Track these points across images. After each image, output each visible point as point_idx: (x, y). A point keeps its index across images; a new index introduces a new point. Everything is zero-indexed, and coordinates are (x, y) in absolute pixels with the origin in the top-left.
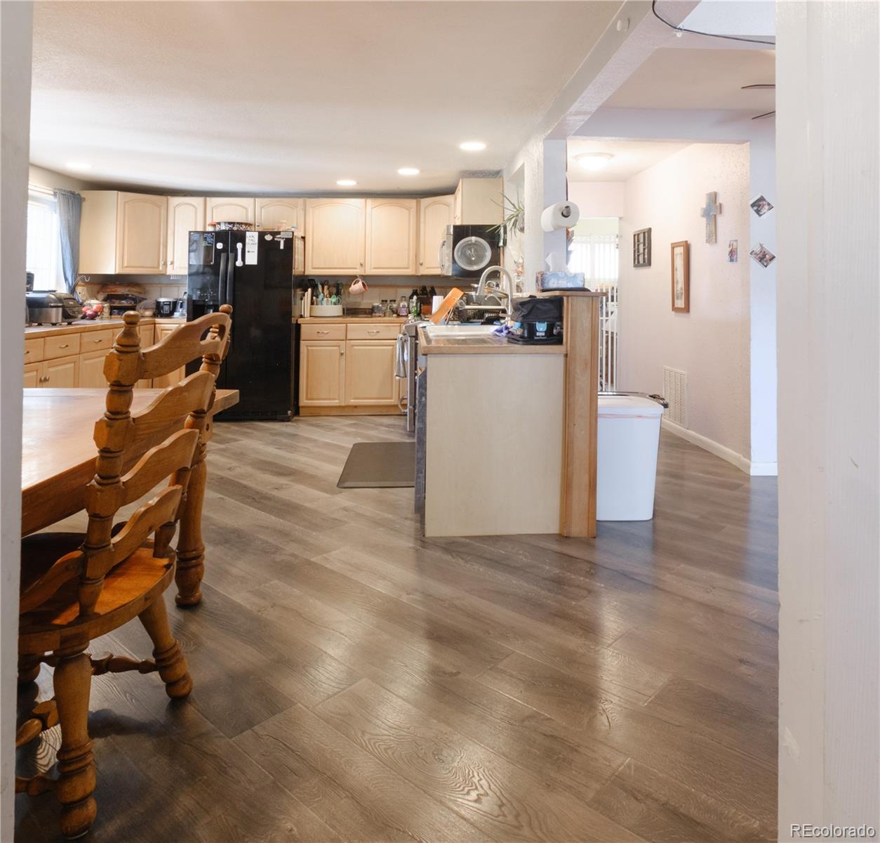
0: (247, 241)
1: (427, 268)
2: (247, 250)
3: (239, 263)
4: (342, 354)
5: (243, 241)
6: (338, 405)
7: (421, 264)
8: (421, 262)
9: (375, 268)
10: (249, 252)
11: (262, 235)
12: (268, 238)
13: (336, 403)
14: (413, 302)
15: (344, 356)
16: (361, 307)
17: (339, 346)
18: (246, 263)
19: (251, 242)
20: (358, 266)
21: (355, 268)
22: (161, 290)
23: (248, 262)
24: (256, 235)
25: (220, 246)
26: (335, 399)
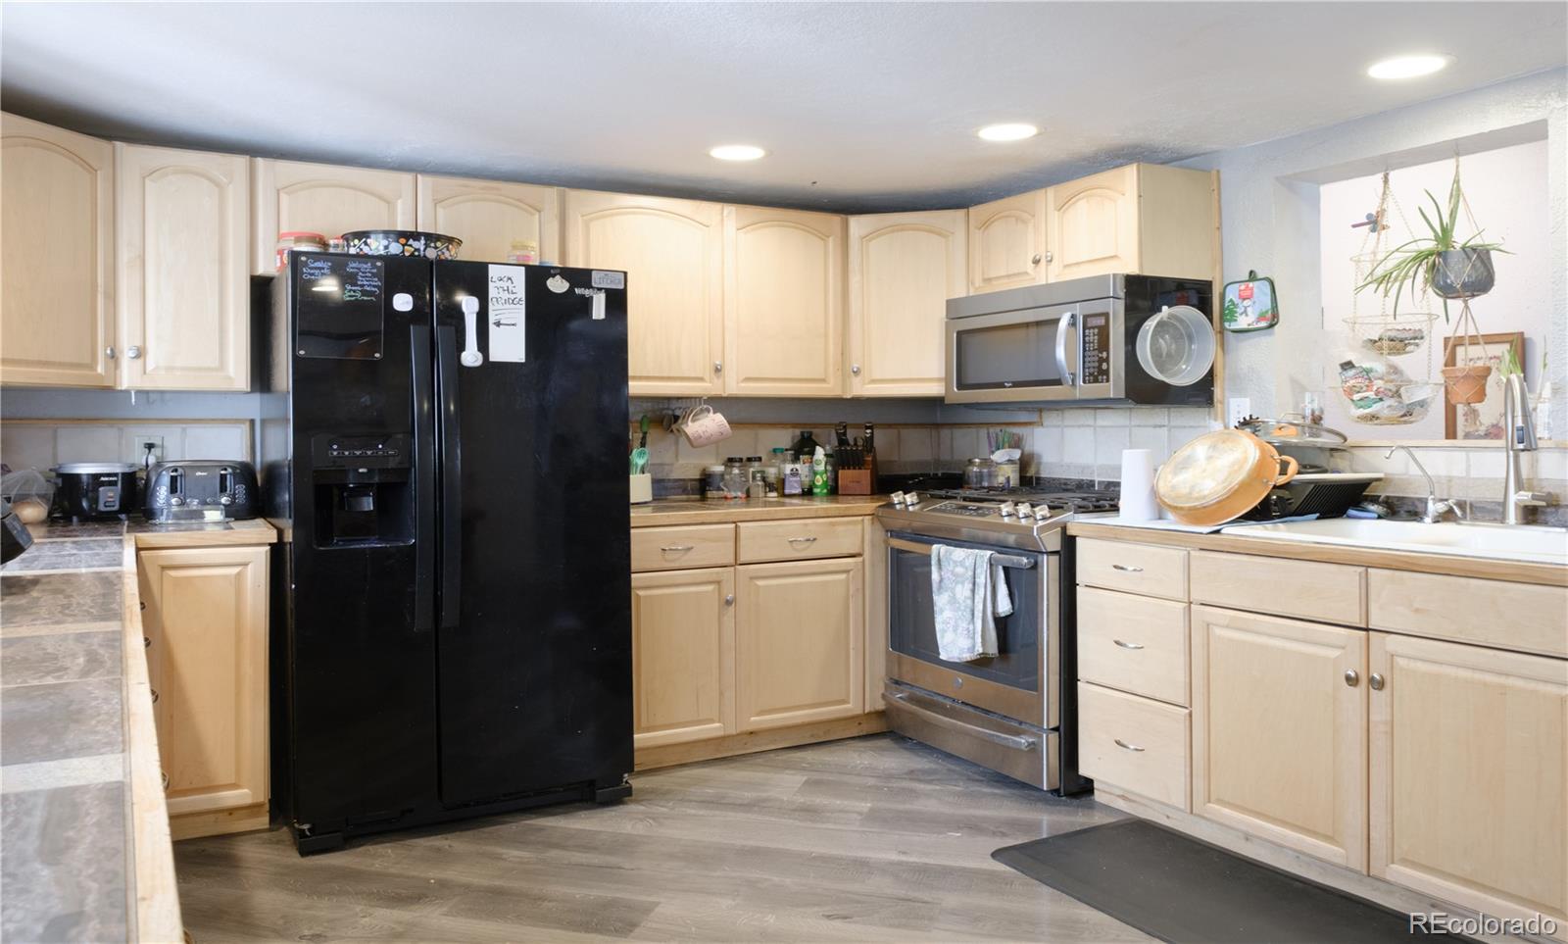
0: (492, 292)
1: (874, 381)
2: (492, 318)
3: (471, 357)
4: (728, 603)
5: (480, 288)
6: (721, 733)
7: (856, 373)
8: (855, 366)
9: (748, 379)
10: (498, 324)
11: (536, 276)
12: (557, 285)
13: (713, 729)
14: (818, 463)
15: (732, 608)
16: (675, 476)
17: (719, 582)
18: (492, 359)
19: (506, 295)
20: (708, 373)
21: (701, 379)
22: (55, 438)
23: (497, 354)
24: (519, 274)
25: (403, 302)
26: (712, 721)
